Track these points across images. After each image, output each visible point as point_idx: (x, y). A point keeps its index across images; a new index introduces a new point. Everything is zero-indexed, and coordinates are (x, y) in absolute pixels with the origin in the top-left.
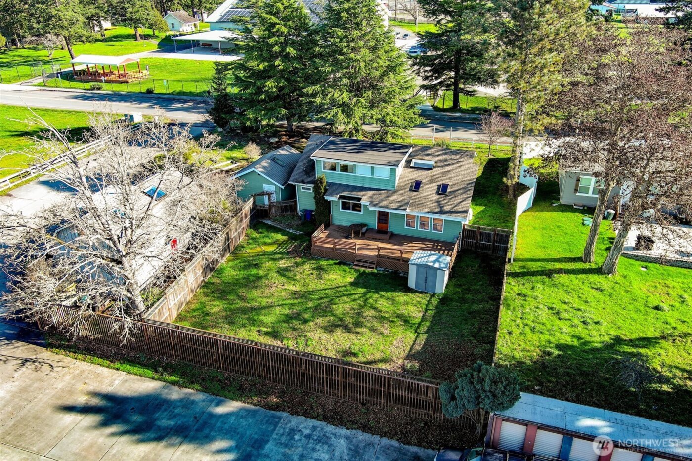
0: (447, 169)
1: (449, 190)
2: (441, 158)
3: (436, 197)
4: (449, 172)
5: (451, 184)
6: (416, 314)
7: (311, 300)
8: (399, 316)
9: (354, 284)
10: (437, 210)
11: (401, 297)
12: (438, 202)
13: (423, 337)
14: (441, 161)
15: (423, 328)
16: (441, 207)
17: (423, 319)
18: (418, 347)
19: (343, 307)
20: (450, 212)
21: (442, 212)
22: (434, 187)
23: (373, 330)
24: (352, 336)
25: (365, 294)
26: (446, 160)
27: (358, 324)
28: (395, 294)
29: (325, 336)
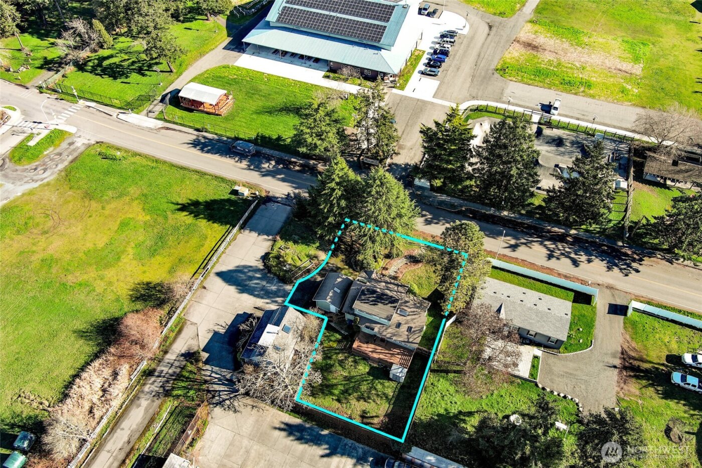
0: (413, 317)
1: (412, 330)
2: (412, 310)
3: (407, 333)
4: (414, 319)
5: (414, 327)
6: (390, 393)
7: (352, 382)
8: (384, 394)
9: (368, 373)
10: (406, 340)
11: (387, 383)
12: (407, 335)
13: (392, 406)
14: (412, 312)
15: (392, 402)
16: (408, 339)
17: (393, 396)
18: (389, 412)
19: (364, 387)
20: (412, 343)
21: (408, 342)
22: (407, 326)
23: (374, 401)
24: (366, 403)
25: (373, 380)
26: (414, 312)
27: (369, 398)
28: (384, 381)
29: (357, 403)
